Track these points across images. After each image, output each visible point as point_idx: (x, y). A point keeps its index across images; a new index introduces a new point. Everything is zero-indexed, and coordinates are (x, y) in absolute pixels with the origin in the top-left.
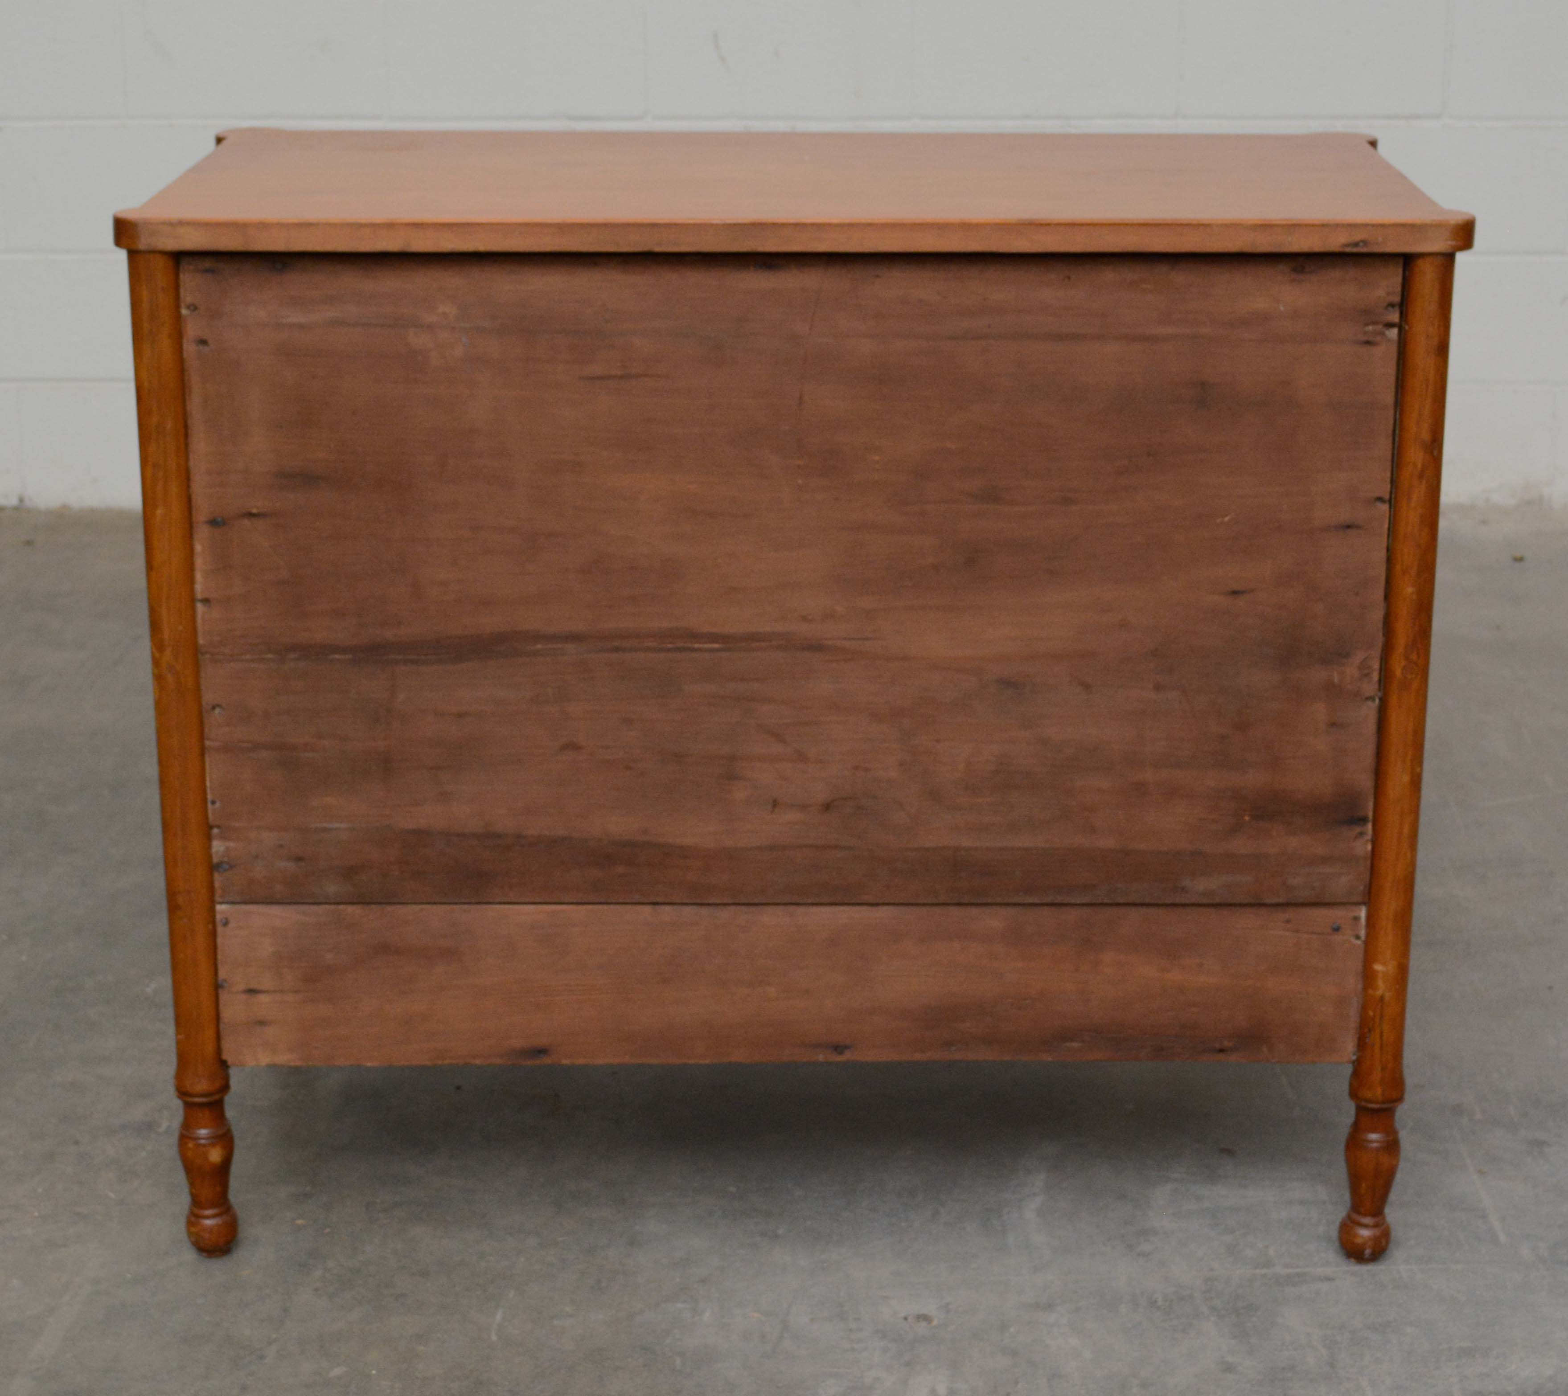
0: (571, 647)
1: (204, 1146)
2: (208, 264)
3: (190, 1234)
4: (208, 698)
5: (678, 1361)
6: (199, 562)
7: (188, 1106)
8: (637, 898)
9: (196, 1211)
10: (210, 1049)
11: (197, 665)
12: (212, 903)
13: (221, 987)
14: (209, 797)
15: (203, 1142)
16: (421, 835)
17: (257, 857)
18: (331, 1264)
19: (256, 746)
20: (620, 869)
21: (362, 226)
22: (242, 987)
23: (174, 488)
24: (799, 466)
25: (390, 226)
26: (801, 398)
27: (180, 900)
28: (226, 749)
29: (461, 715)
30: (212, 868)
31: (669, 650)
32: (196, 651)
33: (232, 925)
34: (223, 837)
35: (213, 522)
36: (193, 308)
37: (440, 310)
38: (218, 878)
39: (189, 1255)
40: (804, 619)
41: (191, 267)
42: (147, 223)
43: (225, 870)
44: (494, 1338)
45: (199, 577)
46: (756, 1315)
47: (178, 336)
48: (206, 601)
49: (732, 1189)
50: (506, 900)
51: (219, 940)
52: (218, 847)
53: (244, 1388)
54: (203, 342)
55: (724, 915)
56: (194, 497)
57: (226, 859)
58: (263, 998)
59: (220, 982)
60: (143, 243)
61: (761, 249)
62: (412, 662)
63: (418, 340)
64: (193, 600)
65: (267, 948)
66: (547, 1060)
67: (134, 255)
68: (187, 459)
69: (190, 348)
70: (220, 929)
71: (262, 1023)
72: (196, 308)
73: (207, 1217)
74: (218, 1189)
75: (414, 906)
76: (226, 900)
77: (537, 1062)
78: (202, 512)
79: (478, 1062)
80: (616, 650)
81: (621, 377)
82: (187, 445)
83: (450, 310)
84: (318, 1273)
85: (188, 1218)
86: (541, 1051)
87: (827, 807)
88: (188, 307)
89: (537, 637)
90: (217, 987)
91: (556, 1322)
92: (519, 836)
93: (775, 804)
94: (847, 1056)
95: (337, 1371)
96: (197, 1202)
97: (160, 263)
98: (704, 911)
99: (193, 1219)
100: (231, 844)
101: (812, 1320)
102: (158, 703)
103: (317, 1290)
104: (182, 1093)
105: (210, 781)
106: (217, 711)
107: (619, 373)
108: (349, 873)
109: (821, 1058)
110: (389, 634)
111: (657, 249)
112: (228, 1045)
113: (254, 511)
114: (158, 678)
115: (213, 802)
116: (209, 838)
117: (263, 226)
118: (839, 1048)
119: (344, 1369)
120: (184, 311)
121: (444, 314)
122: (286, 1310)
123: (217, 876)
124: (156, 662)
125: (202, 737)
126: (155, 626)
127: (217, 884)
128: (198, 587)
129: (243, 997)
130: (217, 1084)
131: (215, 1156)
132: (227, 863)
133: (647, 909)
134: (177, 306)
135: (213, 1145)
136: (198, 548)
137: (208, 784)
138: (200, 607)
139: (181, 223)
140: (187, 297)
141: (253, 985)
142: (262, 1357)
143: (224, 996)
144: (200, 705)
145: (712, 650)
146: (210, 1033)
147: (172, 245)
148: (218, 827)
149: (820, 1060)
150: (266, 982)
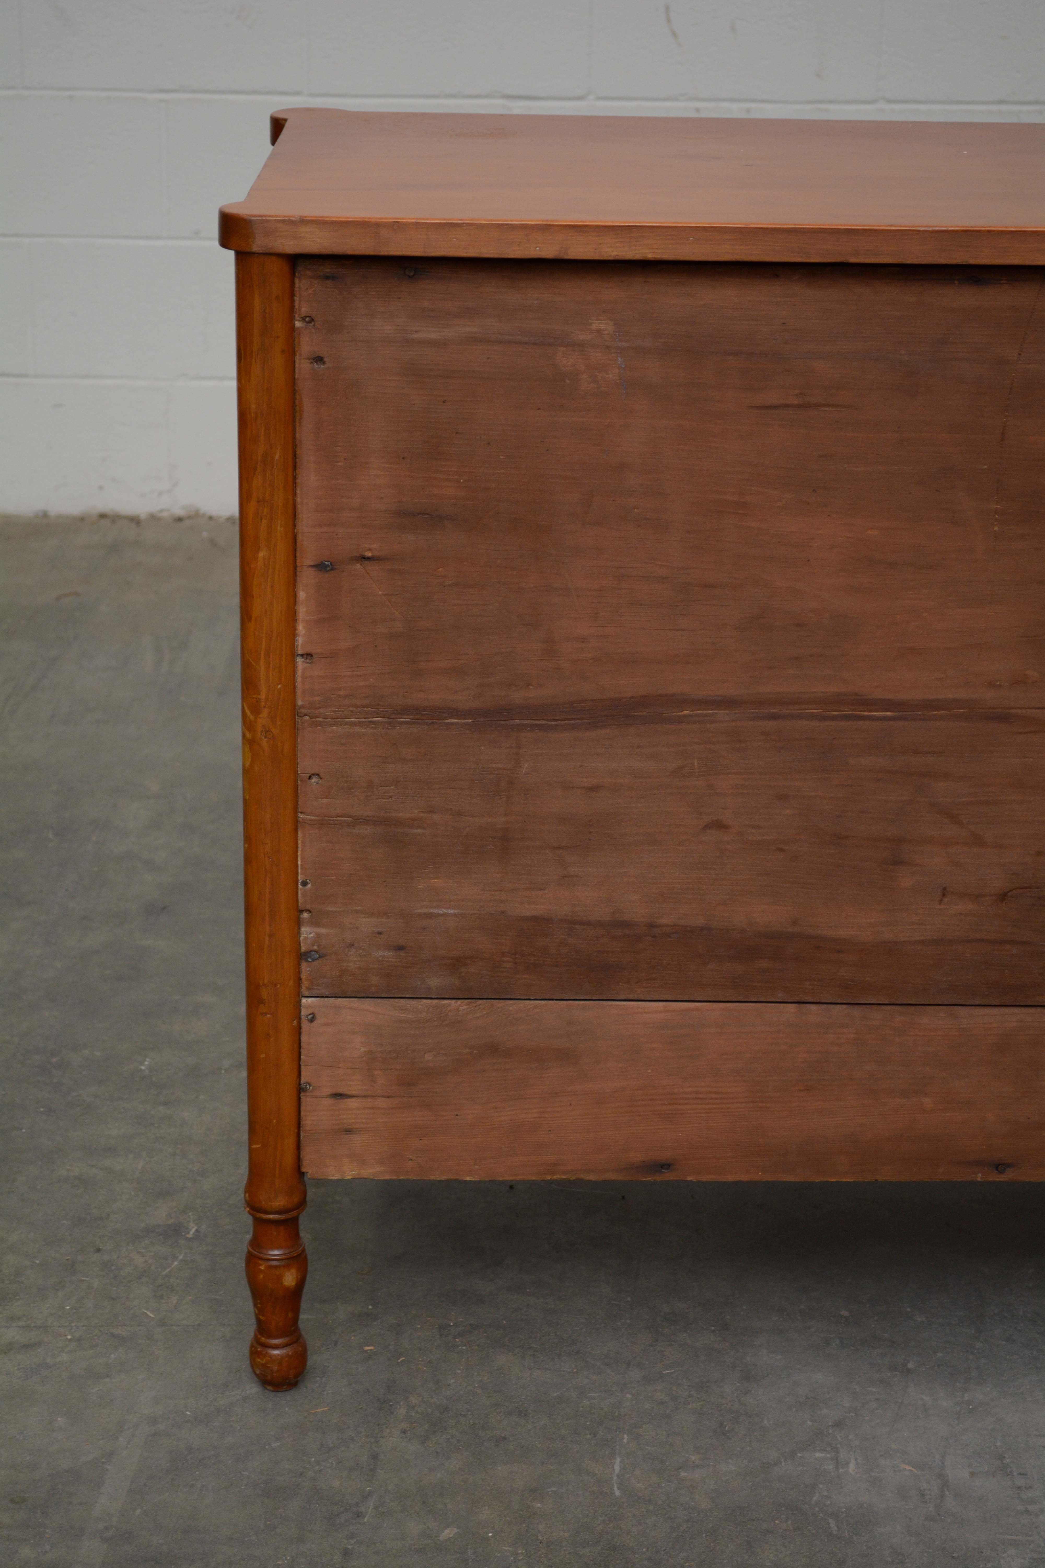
0: (722, 714)
1: (276, 1267)
2: (327, 269)
3: (253, 1364)
4: (305, 765)
5: (832, 1523)
6: (302, 611)
7: (259, 1223)
8: (781, 996)
9: (263, 1339)
10: (289, 1160)
11: (295, 730)
12: (299, 995)
13: (305, 1090)
14: (300, 878)
15: (274, 1263)
16: (541, 922)
17: (352, 945)
18: (413, 1400)
19: (357, 821)
20: (763, 964)
21: (513, 227)
22: (327, 1091)
23: (279, 528)
24: (996, 512)
25: (546, 228)
26: (1003, 434)
27: (264, 993)
28: (322, 823)
29: (594, 789)
30: (301, 956)
31: (834, 718)
32: (295, 712)
33: (319, 1021)
34: (315, 923)
35: (320, 567)
36: (309, 320)
37: (594, 327)
38: (306, 968)
39: (253, 1389)
40: (991, 685)
41: (309, 273)
42: (264, 221)
43: (314, 960)
44: (617, 1493)
45: (301, 628)
46: (908, 1468)
47: (291, 351)
48: (308, 656)
49: (845, 1313)
50: (631, 997)
51: (304, 1038)
52: (307, 933)
53: (346, 1553)
54: (319, 360)
55: (877, 1016)
56: (299, 537)
57: (315, 948)
58: (352, 1103)
59: (303, 1086)
60: (258, 244)
61: (972, 262)
62: (542, 728)
63: (567, 360)
64: (293, 655)
65: (358, 1046)
66: (669, 1176)
67: (242, 258)
68: (294, 494)
69: (303, 366)
70: (305, 1025)
71: (348, 1131)
72: (312, 320)
73: (276, 1347)
74: (290, 1315)
75: (527, 1002)
76: (314, 993)
77: (659, 1178)
78: (309, 553)
79: (592, 1177)
80: (774, 717)
81: (798, 406)
82: (295, 478)
83: (605, 325)
84: (402, 1411)
85: (252, 1346)
86: (664, 1166)
87: (1003, 897)
88: (303, 319)
89: (683, 701)
90: (300, 1090)
91: (683, 1474)
92: (651, 926)
93: (944, 892)
94: (1008, 1176)
95: (448, 1533)
96: (263, 1329)
97: (276, 267)
98: (856, 1012)
99: (257, 1349)
100: (323, 931)
101: (972, 1474)
102: (247, 772)
103: (404, 1432)
104: (254, 1208)
105: (302, 859)
106: (314, 780)
107: (796, 402)
108: (455, 964)
109: (979, 1177)
110: (517, 696)
111: (853, 260)
112: (308, 1156)
113: (369, 554)
114: (250, 743)
115: (304, 884)
116: (299, 923)
117: (397, 226)
118: (999, 1167)
119: (456, 1530)
120: (298, 324)
121: (599, 331)
122: (375, 1457)
123: (304, 966)
124: (248, 725)
125: (296, 810)
126: (249, 684)
127: (304, 976)
128: (300, 640)
129: (330, 1101)
130: (296, 1200)
131: (289, 1279)
132: (316, 951)
133: (792, 1008)
134: (292, 319)
135: (288, 1267)
136: (302, 595)
137: (299, 863)
138: (299, 660)
139: (303, 221)
140: (303, 308)
141: (341, 1090)
142: (359, 1515)
143: (306, 1100)
144: (296, 773)
145: (885, 719)
146: (290, 1142)
147: (290, 246)
148: (309, 911)
149: (979, 1179)
150: (355, 1085)
